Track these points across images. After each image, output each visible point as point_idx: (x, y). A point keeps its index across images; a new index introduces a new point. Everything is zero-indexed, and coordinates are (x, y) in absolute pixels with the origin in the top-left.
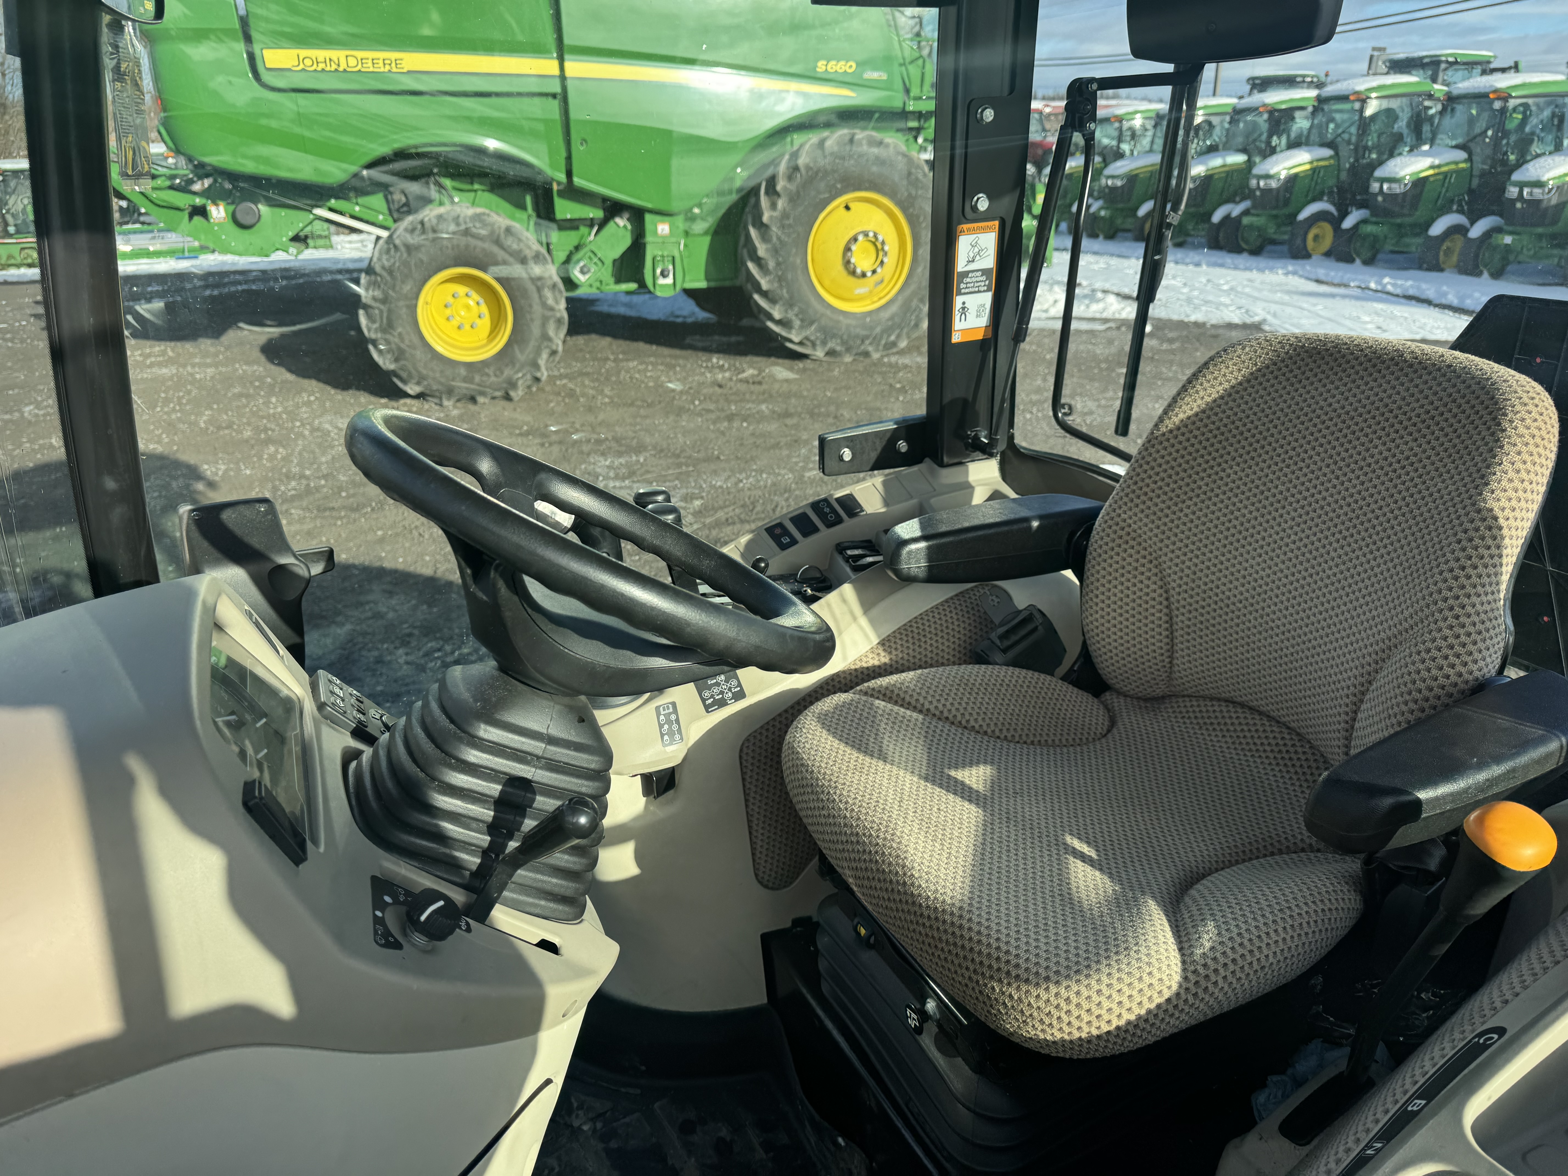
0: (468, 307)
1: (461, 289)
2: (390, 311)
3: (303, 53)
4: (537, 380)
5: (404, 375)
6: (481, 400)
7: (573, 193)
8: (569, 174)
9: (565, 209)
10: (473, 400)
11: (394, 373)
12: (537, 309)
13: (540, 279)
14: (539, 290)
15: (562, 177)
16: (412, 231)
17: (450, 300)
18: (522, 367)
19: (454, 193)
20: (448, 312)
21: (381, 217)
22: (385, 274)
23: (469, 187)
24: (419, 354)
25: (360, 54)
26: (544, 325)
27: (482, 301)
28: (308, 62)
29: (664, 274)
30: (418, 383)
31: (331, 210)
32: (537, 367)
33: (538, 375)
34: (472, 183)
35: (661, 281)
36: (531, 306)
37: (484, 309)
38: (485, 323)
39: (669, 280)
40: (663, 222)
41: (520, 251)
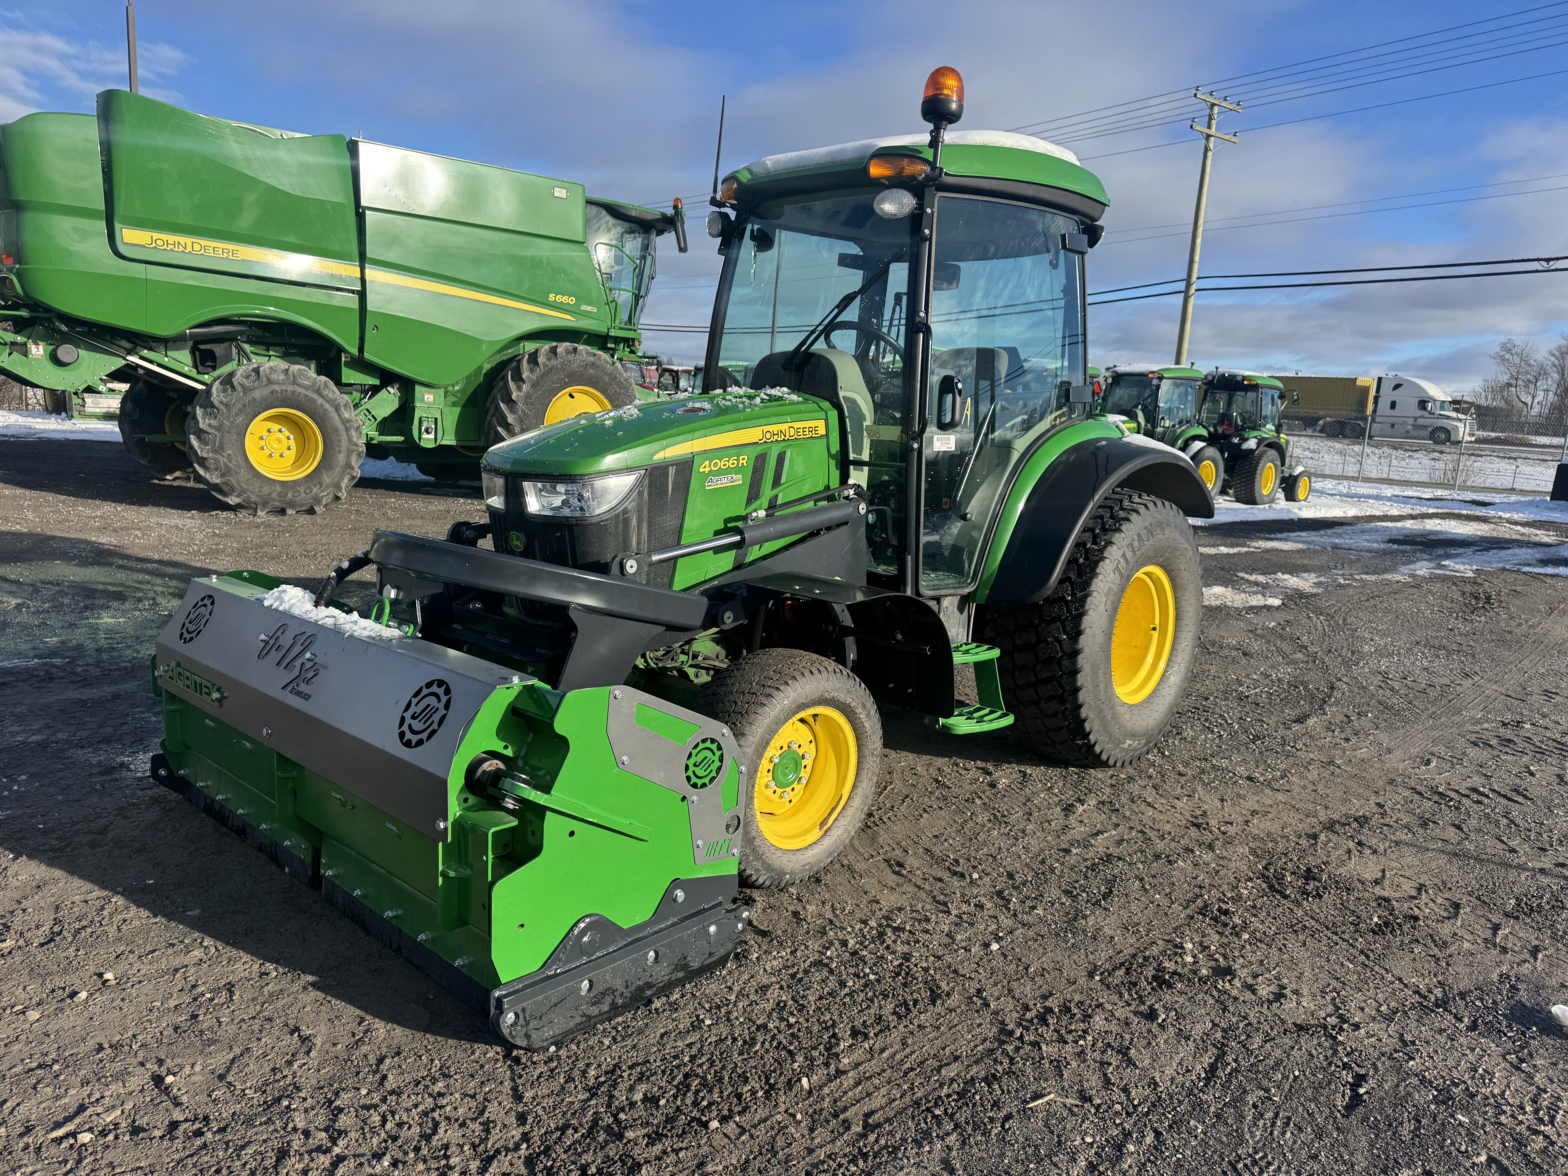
0: (279, 441)
1: (275, 427)
2: (222, 436)
3: (156, 235)
4: (337, 498)
5: (226, 489)
6: (290, 512)
7: (361, 364)
8: (361, 349)
9: (349, 376)
10: (282, 512)
11: (216, 487)
12: (344, 444)
13: (349, 421)
14: (347, 430)
15: (355, 351)
16: (247, 377)
17: (265, 434)
18: (328, 487)
19: (252, 356)
20: (262, 443)
21: (186, 368)
22: (222, 407)
23: (266, 353)
24: (244, 473)
25: (204, 243)
26: (348, 456)
27: (292, 437)
28: (160, 243)
29: (427, 431)
30: (238, 496)
31: (142, 358)
32: (339, 488)
33: (340, 494)
34: (268, 351)
35: (425, 436)
36: (340, 441)
37: (292, 443)
38: (291, 455)
39: (432, 436)
40: (429, 393)
41: (336, 400)
